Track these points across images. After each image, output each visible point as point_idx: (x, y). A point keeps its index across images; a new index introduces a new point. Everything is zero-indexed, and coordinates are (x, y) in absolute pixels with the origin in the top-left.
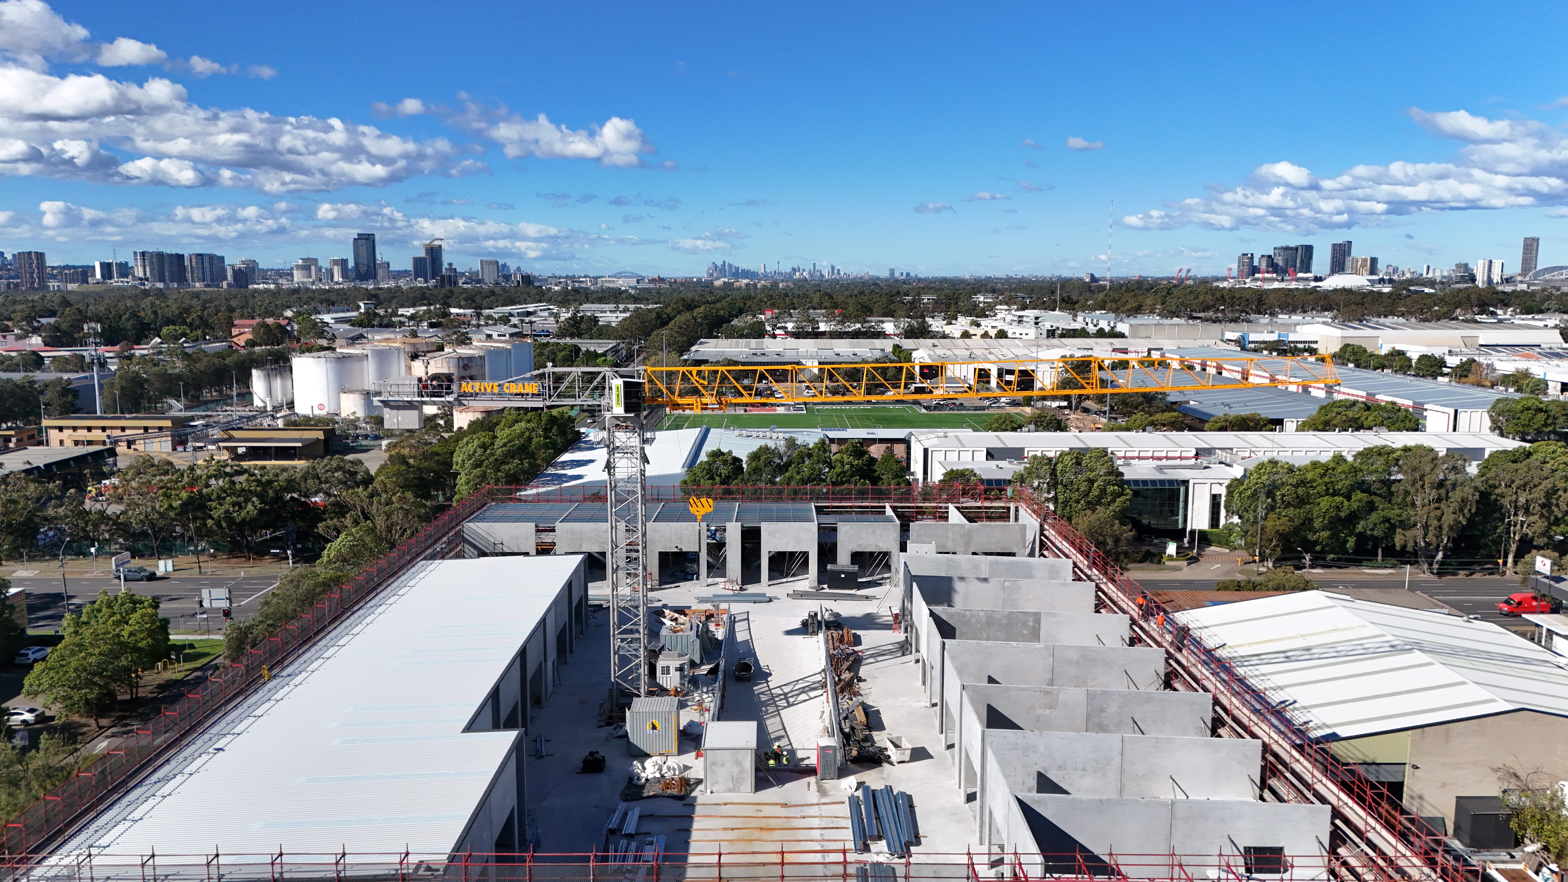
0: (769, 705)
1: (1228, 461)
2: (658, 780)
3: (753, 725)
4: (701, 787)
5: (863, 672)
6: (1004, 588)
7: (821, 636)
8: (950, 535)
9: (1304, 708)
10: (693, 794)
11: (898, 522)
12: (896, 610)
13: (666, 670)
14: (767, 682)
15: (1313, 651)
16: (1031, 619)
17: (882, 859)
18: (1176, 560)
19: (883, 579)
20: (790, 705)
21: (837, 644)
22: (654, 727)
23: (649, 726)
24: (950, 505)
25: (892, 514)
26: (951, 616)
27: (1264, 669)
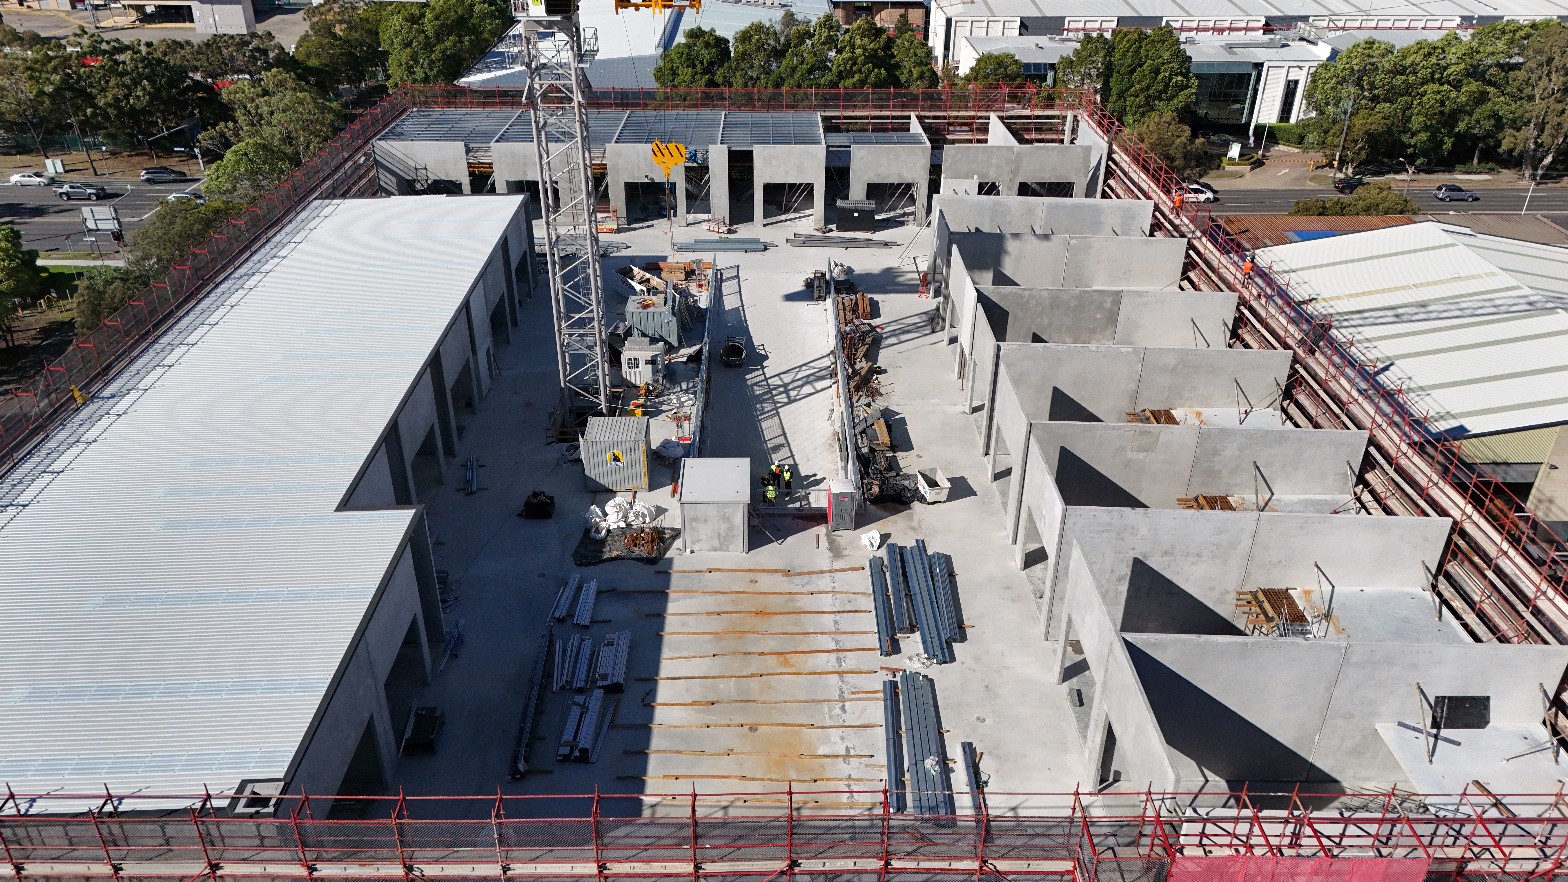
0: (765, 401)
1: (1312, 38)
2: (623, 532)
3: (744, 463)
4: (678, 543)
5: (884, 358)
6: (1068, 247)
7: (829, 302)
8: (994, 161)
9: (1422, 388)
10: (668, 555)
11: (928, 144)
12: (924, 267)
13: (634, 363)
14: (763, 368)
15: (1431, 308)
16: (1109, 300)
17: (915, 666)
18: (1238, 164)
19: (904, 215)
20: (791, 401)
21: (849, 315)
22: (616, 459)
23: (609, 458)
24: (993, 116)
25: (920, 130)
26: (1005, 297)
27: (1369, 332)
